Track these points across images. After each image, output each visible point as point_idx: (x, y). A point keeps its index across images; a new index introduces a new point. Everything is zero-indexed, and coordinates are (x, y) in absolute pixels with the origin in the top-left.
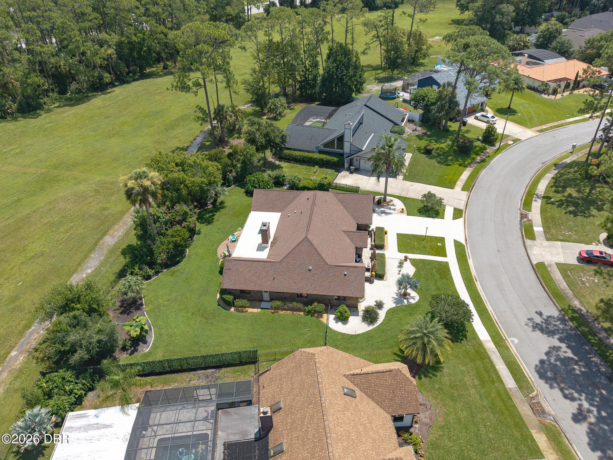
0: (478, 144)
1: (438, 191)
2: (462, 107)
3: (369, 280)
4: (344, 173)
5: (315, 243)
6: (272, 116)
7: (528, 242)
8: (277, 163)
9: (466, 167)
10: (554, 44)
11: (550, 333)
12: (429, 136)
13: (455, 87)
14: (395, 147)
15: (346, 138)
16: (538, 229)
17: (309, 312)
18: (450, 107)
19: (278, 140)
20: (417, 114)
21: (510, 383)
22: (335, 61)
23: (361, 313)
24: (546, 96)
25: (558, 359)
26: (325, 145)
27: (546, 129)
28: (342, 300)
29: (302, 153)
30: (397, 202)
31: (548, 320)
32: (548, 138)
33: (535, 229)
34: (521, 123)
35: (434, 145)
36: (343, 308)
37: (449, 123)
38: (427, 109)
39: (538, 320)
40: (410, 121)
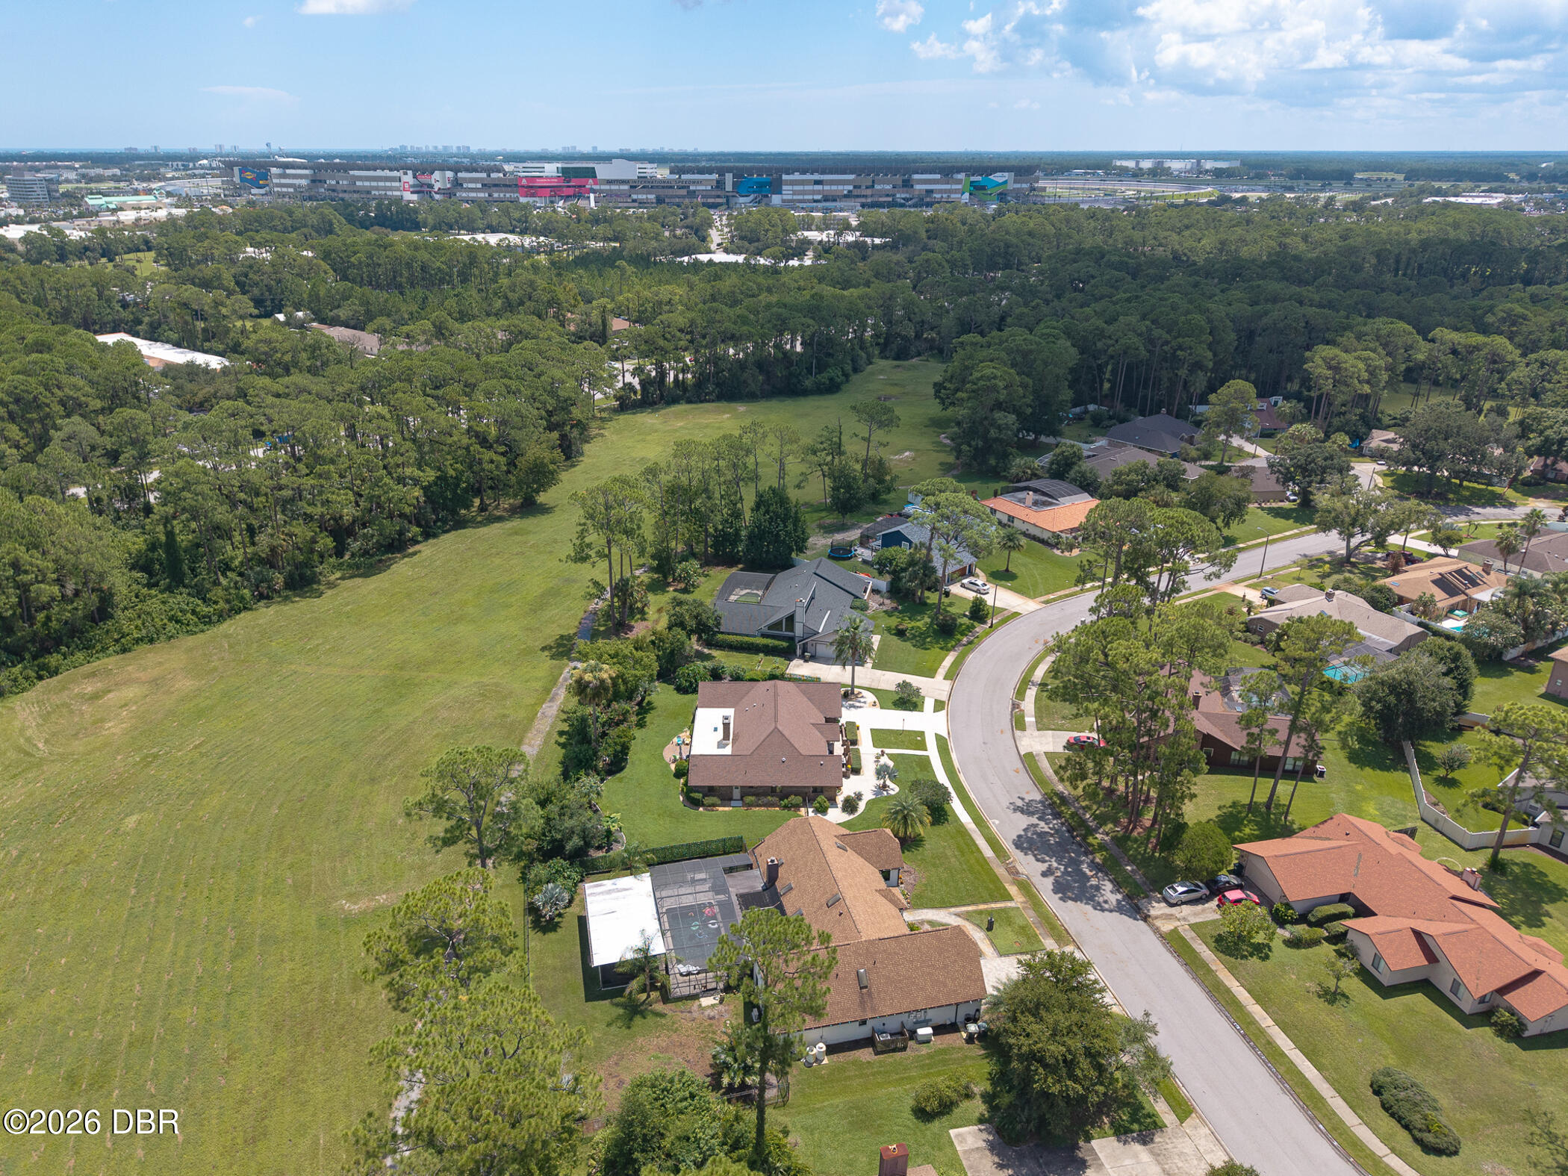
0: (965, 620)
1: (915, 681)
2: (940, 573)
3: (846, 776)
4: (796, 662)
5: (786, 733)
6: (682, 585)
7: (1018, 733)
8: (706, 651)
9: (949, 650)
10: (1072, 474)
11: (1030, 814)
12: (900, 612)
13: (929, 549)
14: (860, 629)
15: (797, 618)
16: (1030, 719)
17: (786, 807)
18: (925, 575)
19: (711, 623)
20: (883, 584)
21: (988, 852)
22: (767, 512)
23: (840, 805)
24: (1058, 552)
25: (1035, 833)
26: (770, 627)
27: (1054, 600)
28: (818, 791)
29: (739, 638)
30: (865, 693)
31: (1029, 804)
32: (1055, 610)
33: (1027, 719)
34: (1022, 591)
35: (908, 624)
36: (821, 798)
37: (927, 594)
38: (896, 574)
39: (1020, 803)
40: (875, 591)
